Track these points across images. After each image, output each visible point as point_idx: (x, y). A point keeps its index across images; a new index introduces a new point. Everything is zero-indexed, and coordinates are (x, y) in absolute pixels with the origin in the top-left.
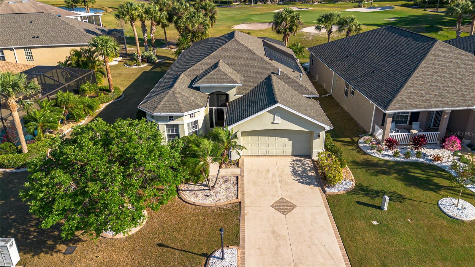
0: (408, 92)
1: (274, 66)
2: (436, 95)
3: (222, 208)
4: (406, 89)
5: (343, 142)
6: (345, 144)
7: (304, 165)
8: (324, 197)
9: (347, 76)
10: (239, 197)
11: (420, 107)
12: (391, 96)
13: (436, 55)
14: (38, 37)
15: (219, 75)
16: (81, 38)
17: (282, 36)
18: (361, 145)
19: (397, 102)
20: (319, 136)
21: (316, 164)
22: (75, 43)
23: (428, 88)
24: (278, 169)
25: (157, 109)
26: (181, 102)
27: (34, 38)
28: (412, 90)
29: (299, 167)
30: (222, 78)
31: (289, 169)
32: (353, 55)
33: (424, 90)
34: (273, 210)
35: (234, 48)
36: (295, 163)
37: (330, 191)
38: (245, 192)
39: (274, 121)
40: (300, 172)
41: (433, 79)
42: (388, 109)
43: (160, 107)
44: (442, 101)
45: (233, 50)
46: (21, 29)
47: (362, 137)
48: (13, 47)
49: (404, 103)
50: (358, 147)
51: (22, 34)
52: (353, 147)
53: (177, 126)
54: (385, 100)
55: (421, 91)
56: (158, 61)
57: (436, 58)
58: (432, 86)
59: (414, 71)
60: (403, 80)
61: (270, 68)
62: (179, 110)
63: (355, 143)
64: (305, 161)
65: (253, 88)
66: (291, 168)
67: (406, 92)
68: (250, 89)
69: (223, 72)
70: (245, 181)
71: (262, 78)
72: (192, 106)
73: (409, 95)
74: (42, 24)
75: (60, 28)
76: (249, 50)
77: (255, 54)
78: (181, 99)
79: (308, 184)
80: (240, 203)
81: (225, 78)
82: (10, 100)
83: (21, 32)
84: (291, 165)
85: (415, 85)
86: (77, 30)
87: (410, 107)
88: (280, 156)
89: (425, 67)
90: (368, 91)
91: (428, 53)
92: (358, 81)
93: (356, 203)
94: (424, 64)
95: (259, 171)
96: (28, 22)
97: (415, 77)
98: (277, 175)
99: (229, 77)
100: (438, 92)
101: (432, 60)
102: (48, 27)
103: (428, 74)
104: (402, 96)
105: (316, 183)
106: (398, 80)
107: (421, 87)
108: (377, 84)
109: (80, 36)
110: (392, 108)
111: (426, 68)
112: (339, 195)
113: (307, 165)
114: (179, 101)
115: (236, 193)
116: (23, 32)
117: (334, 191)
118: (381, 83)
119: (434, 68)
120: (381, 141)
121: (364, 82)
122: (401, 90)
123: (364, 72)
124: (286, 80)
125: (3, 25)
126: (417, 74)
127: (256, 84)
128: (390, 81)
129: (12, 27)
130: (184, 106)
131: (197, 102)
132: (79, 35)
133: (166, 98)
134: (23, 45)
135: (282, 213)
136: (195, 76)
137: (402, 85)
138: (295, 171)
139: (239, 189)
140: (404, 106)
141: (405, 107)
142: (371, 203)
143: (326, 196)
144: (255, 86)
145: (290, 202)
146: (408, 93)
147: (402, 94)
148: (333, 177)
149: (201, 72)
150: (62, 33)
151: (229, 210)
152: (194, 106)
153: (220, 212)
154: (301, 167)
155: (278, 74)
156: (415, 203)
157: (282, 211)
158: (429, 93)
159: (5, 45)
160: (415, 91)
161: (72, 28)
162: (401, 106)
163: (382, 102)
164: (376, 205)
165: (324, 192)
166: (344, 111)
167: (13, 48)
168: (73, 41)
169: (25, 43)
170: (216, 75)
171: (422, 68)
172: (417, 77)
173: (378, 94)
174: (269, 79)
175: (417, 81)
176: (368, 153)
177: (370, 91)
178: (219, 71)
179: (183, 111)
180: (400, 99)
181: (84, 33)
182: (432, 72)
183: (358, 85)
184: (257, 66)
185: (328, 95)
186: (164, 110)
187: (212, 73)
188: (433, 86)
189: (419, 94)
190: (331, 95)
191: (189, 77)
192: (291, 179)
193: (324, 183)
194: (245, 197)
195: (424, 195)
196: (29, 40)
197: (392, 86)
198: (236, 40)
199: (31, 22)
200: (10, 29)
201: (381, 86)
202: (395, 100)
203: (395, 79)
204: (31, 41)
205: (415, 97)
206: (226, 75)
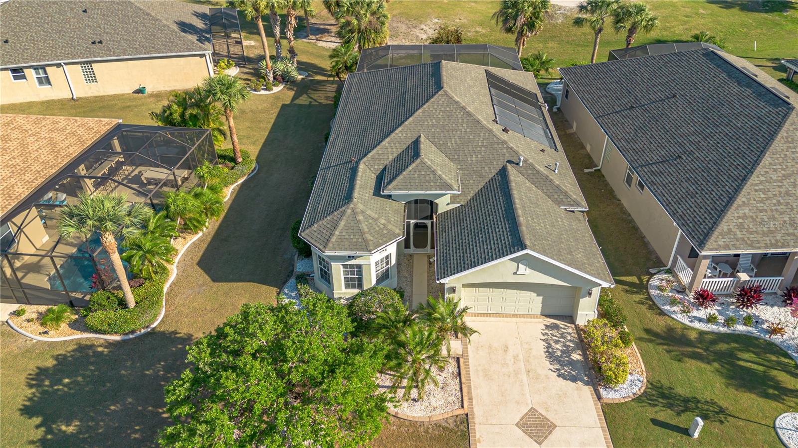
0: (740, 215)
1: (511, 148)
2: (785, 222)
3: (440, 426)
4: (737, 209)
5: (623, 285)
6: (627, 288)
7: (564, 338)
8: (599, 408)
9: (633, 155)
10: (465, 405)
11: (758, 245)
12: (711, 221)
13: (790, 140)
14: (100, 42)
15: (423, 173)
16: (172, 42)
17: (513, 37)
18: (653, 292)
19: (721, 234)
20: (590, 294)
21: (583, 335)
22: (163, 53)
23: (774, 208)
24: (521, 345)
25: (330, 245)
26: (366, 230)
27: (94, 43)
28: (747, 211)
29: (557, 342)
30: (427, 178)
31: (542, 345)
32: (643, 106)
33: (766, 212)
34: (519, 432)
35: (443, 109)
36: (549, 332)
37: (609, 395)
38: (474, 395)
39: (518, 270)
40: (559, 353)
41: (781, 190)
42: (705, 248)
43: (334, 240)
44: (793, 234)
45: (441, 114)
46: (70, 25)
47: (655, 274)
48: (62, 62)
49: (732, 237)
50: (649, 298)
51: (74, 35)
52: (642, 296)
53: (359, 267)
54: (700, 228)
55: (762, 214)
56: (300, 77)
57: (790, 147)
58: (779, 203)
59: (750, 172)
60: (732, 188)
61: (505, 151)
62: (363, 247)
63: (642, 287)
64: (564, 329)
65: (477, 191)
66: (544, 343)
67: (736, 215)
68: (472, 192)
69: (429, 168)
70: (471, 369)
71: (491, 172)
72: (383, 235)
73: (740, 220)
74: (104, 14)
75: (136, 23)
76: (469, 114)
77: (478, 122)
78: (366, 223)
79: (574, 379)
80: (467, 415)
81: (432, 179)
82: (107, 238)
83: (71, 32)
84: (544, 338)
85: (751, 202)
86: (164, 26)
87: (742, 246)
88: (523, 316)
89: (770, 164)
90: (670, 199)
91: (777, 134)
92: (652, 171)
93: (650, 422)
94: (769, 159)
95: (491, 348)
96: (81, 11)
97: (752, 185)
98: (521, 356)
99: (440, 176)
100: (788, 216)
101: (783, 150)
102: (115, 21)
103: (774, 178)
104: (729, 224)
105: (586, 378)
106: (724, 187)
107: (762, 205)
108: (685, 187)
109: (170, 38)
110: (711, 247)
111: (771, 166)
112: (622, 403)
113: (569, 338)
114: (363, 230)
115: (460, 394)
116: (75, 32)
117: (614, 397)
118: (693, 186)
119: (784, 167)
120: (687, 287)
121: (663, 176)
122: (728, 211)
123: (663, 153)
124: (531, 176)
125: (38, 18)
126: (756, 179)
127: (482, 184)
128: (709, 184)
129: (54, 22)
130: (372, 239)
131: (390, 227)
132: (168, 36)
133: (342, 223)
134: (78, 58)
135: (535, 440)
136: (382, 167)
137: (731, 200)
138: (550, 350)
139: (463, 386)
140: (732, 243)
141: (734, 245)
142: (673, 422)
143: (602, 405)
144: (480, 187)
145: (545, 418)
146: (739, 217)
147: (730, 220)
148: (614, 377)
149: (391, 158)
150: (140, 32)
151: (451, 431)
152: (386, 235)
153: (437, 433)
154: (560, 341)
155: (517, 164)
156: (741, 423)
157: (535, 436)
158: (774, 218)
159: (47, 58)
160: (751, 214)
161: (156, 22)
162: (728, 243)
163: (694, 229)
164: (682, 426)
165: (599, 398)
166: (624, 211)
167: (62, 64)
168: (161, 50)
169: (81, 53)
170: (418, 173)
171: (764, 167)
172: (756, 185)
173: (688, 211)
174: (503, 172)
175: (756, 193)
176: (666, 312)
177: (675, 200)
178: (423, 165)
179: (371, 248)
180: (725, 229)
181: (176, 33)
182: (780, 175)
183: (652, 181)
184: (483, 146)
185: (595, 170)
186: (341, 246)
187: (410, 168)
188: (781, 204)
189: (757, 220)
190: (599, 170)
191: (372, 169)
192: (545, 367)
193: (597, 378)
194: (474, 403)
195: (755, 406)
196: (87, 48)
197: (712, 196)
198: (446, 94)
199: (85, 11)
200: (51, 27)
201: (694, 193)
202: (717, 230)
203: (718, 181)
204: (90, 48)
205: (751, 226)
206: (434, 172)
